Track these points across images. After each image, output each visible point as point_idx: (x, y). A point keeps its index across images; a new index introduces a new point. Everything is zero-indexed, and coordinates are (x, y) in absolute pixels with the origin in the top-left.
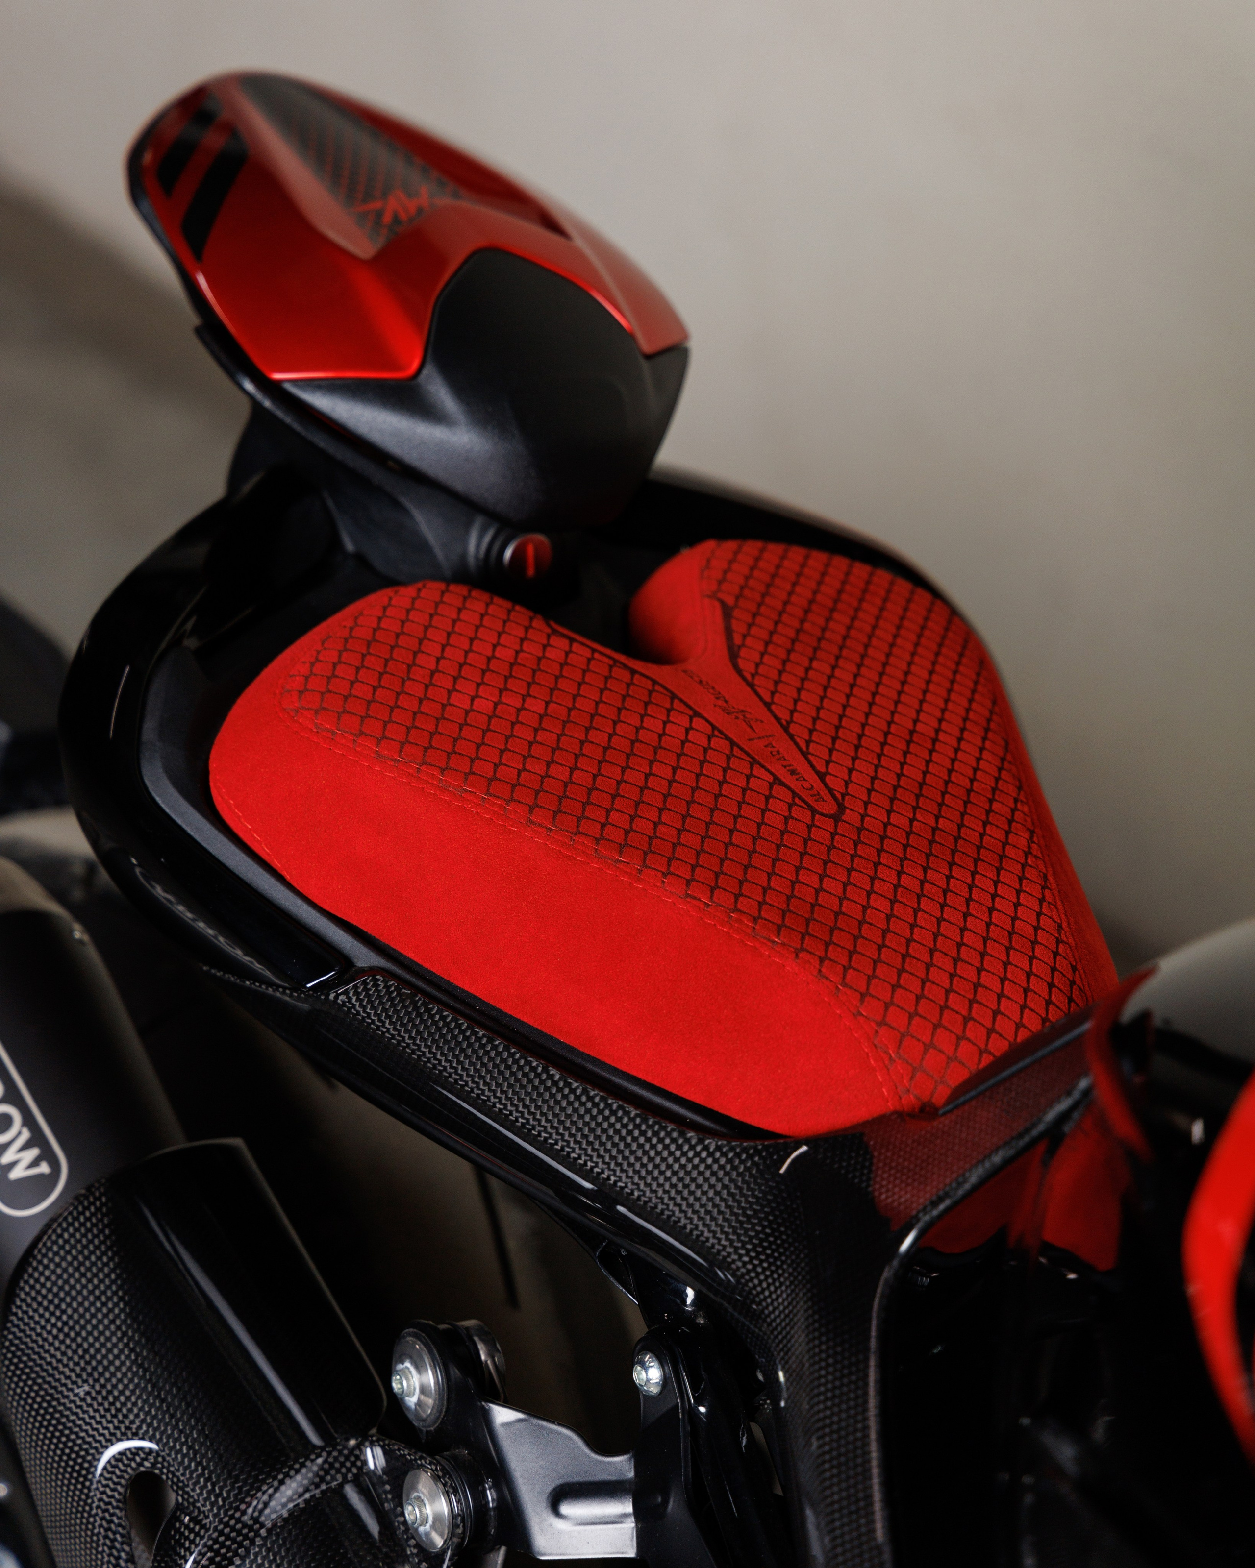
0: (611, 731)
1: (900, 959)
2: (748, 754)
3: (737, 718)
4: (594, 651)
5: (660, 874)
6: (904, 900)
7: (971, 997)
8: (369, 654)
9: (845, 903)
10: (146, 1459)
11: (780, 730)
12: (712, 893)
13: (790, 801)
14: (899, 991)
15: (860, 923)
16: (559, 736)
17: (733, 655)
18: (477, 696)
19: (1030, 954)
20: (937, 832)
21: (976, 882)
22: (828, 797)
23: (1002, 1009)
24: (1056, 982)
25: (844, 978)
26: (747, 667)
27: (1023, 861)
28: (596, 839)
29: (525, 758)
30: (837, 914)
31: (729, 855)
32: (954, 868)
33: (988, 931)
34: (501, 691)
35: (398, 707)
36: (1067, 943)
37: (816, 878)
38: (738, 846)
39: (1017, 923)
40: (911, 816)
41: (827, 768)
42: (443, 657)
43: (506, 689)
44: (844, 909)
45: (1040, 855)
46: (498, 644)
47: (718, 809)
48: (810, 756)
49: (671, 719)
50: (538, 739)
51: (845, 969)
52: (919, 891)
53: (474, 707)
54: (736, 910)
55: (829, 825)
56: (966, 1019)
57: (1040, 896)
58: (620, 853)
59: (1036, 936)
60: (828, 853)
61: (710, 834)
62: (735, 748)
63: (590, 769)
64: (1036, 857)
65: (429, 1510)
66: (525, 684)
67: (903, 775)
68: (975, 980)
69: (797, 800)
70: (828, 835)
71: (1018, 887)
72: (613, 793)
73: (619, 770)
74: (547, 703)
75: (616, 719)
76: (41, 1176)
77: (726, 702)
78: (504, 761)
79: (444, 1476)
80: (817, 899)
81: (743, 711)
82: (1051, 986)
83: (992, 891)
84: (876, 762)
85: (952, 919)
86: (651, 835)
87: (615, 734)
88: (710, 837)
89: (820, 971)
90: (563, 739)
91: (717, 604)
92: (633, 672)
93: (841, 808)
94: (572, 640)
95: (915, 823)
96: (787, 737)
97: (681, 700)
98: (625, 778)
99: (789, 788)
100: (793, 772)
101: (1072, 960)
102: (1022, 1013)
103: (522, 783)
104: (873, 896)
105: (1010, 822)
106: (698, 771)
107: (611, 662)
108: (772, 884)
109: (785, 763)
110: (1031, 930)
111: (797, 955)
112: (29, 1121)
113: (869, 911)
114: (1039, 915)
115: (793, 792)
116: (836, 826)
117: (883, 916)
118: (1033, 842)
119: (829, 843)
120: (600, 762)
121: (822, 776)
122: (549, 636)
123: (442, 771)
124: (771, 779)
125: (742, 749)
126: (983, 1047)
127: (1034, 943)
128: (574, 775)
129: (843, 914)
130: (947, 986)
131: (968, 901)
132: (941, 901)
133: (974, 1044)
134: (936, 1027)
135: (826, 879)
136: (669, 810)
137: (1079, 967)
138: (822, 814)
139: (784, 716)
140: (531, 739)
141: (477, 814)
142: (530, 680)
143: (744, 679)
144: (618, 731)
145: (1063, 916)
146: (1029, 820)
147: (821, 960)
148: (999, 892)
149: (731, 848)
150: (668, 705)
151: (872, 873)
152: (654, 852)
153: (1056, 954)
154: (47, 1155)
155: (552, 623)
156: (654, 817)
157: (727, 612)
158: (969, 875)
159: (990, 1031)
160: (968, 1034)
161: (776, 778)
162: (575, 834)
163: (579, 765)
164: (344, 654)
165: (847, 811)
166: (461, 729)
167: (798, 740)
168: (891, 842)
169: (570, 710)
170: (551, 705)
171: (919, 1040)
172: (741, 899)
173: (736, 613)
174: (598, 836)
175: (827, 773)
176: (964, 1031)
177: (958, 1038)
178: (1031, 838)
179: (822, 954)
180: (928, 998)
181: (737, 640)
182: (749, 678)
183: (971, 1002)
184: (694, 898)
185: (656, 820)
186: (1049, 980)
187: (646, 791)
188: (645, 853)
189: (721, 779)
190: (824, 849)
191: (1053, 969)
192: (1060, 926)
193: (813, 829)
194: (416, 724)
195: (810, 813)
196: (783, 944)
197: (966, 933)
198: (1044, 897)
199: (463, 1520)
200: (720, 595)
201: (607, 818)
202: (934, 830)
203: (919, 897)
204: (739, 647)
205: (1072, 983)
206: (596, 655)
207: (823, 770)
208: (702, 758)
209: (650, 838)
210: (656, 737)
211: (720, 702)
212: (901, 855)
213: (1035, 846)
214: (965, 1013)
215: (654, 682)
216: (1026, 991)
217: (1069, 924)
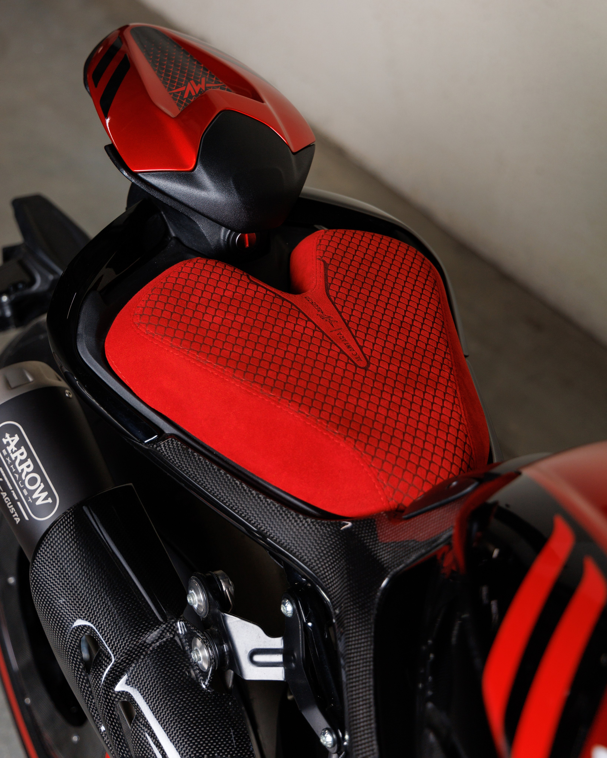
0: (271, 330)
1: (389, 438)
2: (330, 339)
3: (326, 320)
4: (267, 290)
5: (288, 401)
6: (393, 409)
7: (420, 455)
8: (171, 296)
9: (367, 411)
10: (87, 630)
11: (345, 325)
12: (310, 410)
13: (346, 362)
14: (389, 454)
15: (373, 421)
16: (249, 334)
17: (327, 289)
18: (215, 316)
19: (447, 431)
20: (410, 373)
21: (425, 397)
22: (363, 359)
23: (434, 460)
24: (458, 444)
25: (365, 449)
26: (333, 294)
27: (446, 385)
28: (262, 385)
29: (234, 345)
30: (363, 418)
31: (318, 390)
32: (416, 391)
33: (429, 421)
34: (225, 312)
35: (181, 322)
36: (463, 424)
37: (355, 400)
38: (322, 386)
39: (442, 416)
40: (399, 366)
41: (364, 343)
42: (202, 297)
43: (228, 311)
44: (367, 415)
45: (454, 381)
46: (226, 289)
47: (315, 367)
48: (357, 338)
49: (298, 323)
50: (240, 336)
51: (366, 444)
52: (400, 404)
53: (214, 321)
54: (320, 418)
55: (362, 372)
56: (418, 466)
57: (453, 402)
58: (271, 391)
59: (450, 422)
60: (362, 387)
61: (311, 380)
62: (325, 336)
63: (261, 350)
64: (452, 382)
65: (201, 655)
66: (236, 308)
67: (397, 345)
68: (422, 447)
69: (349, 361)
70: (362, 378)
71: (443, 398)
72: (270, 361)
73: (273, 349)
74: (245, 317)
75: (274, 324)
76: (49, 503)
77: (322, 312)
78: (224, 347)
79: (207, 642)
80: (355, 410)
81: (330, 317)
82: (455, 446)
83: (432, 401)
84: (385, 339)
85: (414, 417)
86: (285, 382)
87: (273, 332)
88: (311, 382)
89: (355, 446)
90: (251, 335)
91: (322, 263)
92: (283, 299)
93: (369, 363)
94: (258, 285)
95: (400, 369)
96: (347, 329)
97: (303, 313)
98: (276, 354)
99: (346, 355)
100: (349, 347)
101: (465, 432)
102: (442, 461)
103: (232, 358)
104: (380, 408)
105: (442, 365)
106: (307, 349)
107: (274, 295)
108: (336, 404)
109: (345, 342)
110: (448, 419)
111: (345, 439)
112: (44, 480)
113: (377, 415)
114: (452, 411)
115: (348, 357)
116: (366, 373)
117: (384, 417)
118: (452, 374)
119: (362, 382)
120: (266, 346)
121: (361, 348)
122: (248, 284)
123: (198, 352)
124: (339, 350)
125: (327, 336)
126: (424, 479)
127: (449, 426)
128: (254, 353)
129: (366, 417)
130: (410, 450)
131: (421, 407)
132: (409, 408)
133: (421, 478)
134: (404, 470)
135: (360, 400)
136: (294, 369)
137: (469, 435)
138: (360, 367)
139: (347, 318)
140: (237, 336)
141: (212, 373)
142: (238, 306)
143: (330, 299)
144: (274, 331)
145: (462, 411)
146: (450, 362)
147: (355, 441)
148: (435, 401)
149: (319, 387)
150: (297, 316)
151: (380, 396)
152: (286, 390)
153: (458, 430)
154: (51, 495)
155: (251, 277)
156: (287, 373)
157: (326, 268)
158: (422, 393)
159: (428, 471)
160: (418, 473)
161: (341, 350)
162: (253, 382)
163: (256, 348)
164: (160, 297)
165: (371, 365)
166: (207, 332)
167: (352, 330)
168: (389, 379)
169: (254, 320)
170: (247, 318)
171: (396, 477)
172: (322, 412)
173: (330, 267)
174: (262, 383)
175: (364, 346)
176: (416, 472)
177: (414, 476)
178: (451, 372)
179: (356, 438)
180: (401, 457)
181: (330, 282)
182: (333, 299)
183: (420, 458)
184: (302, 412)
185: (288, 374)
186: (455, 444)
187: (284, 360)
188: (282, 391)
189: (317, 352)
190: (360, 385)
191: (457, 438)
192: (461, 416)
193: (356, 375)
194: (189, 330)
195: (354, 367)
196: (339, 434)
197: (420, 423)
198: (454, 402)
199: (215, 661)
200: (323, 258)
201: (267, 374)
202: (408, 371)
203: (400, 407)
204: (330, 284)
205: (465, 443)
206: (268, 292)
207: (362, 345)
208: (310, 342)
209: (285, 383)
210: (291, 332)
211: (320, 313)
212: (393, 386)
213: (452, 376)
214: (417, 463)
215: (292, 304)
216: (444, 450)
217: (465, 414)
